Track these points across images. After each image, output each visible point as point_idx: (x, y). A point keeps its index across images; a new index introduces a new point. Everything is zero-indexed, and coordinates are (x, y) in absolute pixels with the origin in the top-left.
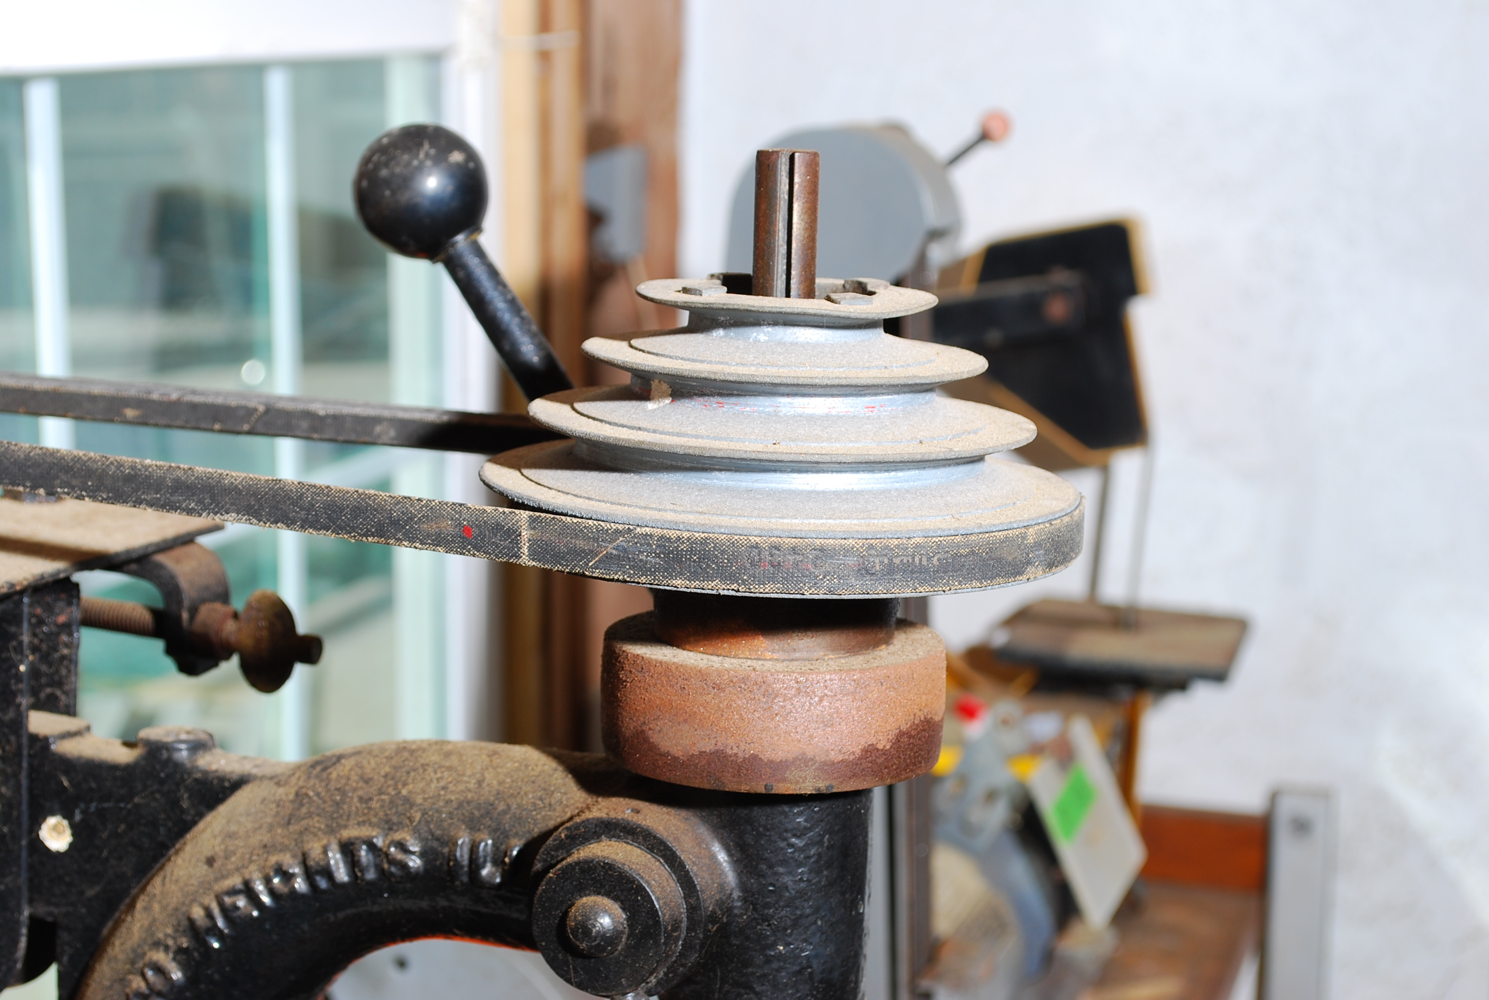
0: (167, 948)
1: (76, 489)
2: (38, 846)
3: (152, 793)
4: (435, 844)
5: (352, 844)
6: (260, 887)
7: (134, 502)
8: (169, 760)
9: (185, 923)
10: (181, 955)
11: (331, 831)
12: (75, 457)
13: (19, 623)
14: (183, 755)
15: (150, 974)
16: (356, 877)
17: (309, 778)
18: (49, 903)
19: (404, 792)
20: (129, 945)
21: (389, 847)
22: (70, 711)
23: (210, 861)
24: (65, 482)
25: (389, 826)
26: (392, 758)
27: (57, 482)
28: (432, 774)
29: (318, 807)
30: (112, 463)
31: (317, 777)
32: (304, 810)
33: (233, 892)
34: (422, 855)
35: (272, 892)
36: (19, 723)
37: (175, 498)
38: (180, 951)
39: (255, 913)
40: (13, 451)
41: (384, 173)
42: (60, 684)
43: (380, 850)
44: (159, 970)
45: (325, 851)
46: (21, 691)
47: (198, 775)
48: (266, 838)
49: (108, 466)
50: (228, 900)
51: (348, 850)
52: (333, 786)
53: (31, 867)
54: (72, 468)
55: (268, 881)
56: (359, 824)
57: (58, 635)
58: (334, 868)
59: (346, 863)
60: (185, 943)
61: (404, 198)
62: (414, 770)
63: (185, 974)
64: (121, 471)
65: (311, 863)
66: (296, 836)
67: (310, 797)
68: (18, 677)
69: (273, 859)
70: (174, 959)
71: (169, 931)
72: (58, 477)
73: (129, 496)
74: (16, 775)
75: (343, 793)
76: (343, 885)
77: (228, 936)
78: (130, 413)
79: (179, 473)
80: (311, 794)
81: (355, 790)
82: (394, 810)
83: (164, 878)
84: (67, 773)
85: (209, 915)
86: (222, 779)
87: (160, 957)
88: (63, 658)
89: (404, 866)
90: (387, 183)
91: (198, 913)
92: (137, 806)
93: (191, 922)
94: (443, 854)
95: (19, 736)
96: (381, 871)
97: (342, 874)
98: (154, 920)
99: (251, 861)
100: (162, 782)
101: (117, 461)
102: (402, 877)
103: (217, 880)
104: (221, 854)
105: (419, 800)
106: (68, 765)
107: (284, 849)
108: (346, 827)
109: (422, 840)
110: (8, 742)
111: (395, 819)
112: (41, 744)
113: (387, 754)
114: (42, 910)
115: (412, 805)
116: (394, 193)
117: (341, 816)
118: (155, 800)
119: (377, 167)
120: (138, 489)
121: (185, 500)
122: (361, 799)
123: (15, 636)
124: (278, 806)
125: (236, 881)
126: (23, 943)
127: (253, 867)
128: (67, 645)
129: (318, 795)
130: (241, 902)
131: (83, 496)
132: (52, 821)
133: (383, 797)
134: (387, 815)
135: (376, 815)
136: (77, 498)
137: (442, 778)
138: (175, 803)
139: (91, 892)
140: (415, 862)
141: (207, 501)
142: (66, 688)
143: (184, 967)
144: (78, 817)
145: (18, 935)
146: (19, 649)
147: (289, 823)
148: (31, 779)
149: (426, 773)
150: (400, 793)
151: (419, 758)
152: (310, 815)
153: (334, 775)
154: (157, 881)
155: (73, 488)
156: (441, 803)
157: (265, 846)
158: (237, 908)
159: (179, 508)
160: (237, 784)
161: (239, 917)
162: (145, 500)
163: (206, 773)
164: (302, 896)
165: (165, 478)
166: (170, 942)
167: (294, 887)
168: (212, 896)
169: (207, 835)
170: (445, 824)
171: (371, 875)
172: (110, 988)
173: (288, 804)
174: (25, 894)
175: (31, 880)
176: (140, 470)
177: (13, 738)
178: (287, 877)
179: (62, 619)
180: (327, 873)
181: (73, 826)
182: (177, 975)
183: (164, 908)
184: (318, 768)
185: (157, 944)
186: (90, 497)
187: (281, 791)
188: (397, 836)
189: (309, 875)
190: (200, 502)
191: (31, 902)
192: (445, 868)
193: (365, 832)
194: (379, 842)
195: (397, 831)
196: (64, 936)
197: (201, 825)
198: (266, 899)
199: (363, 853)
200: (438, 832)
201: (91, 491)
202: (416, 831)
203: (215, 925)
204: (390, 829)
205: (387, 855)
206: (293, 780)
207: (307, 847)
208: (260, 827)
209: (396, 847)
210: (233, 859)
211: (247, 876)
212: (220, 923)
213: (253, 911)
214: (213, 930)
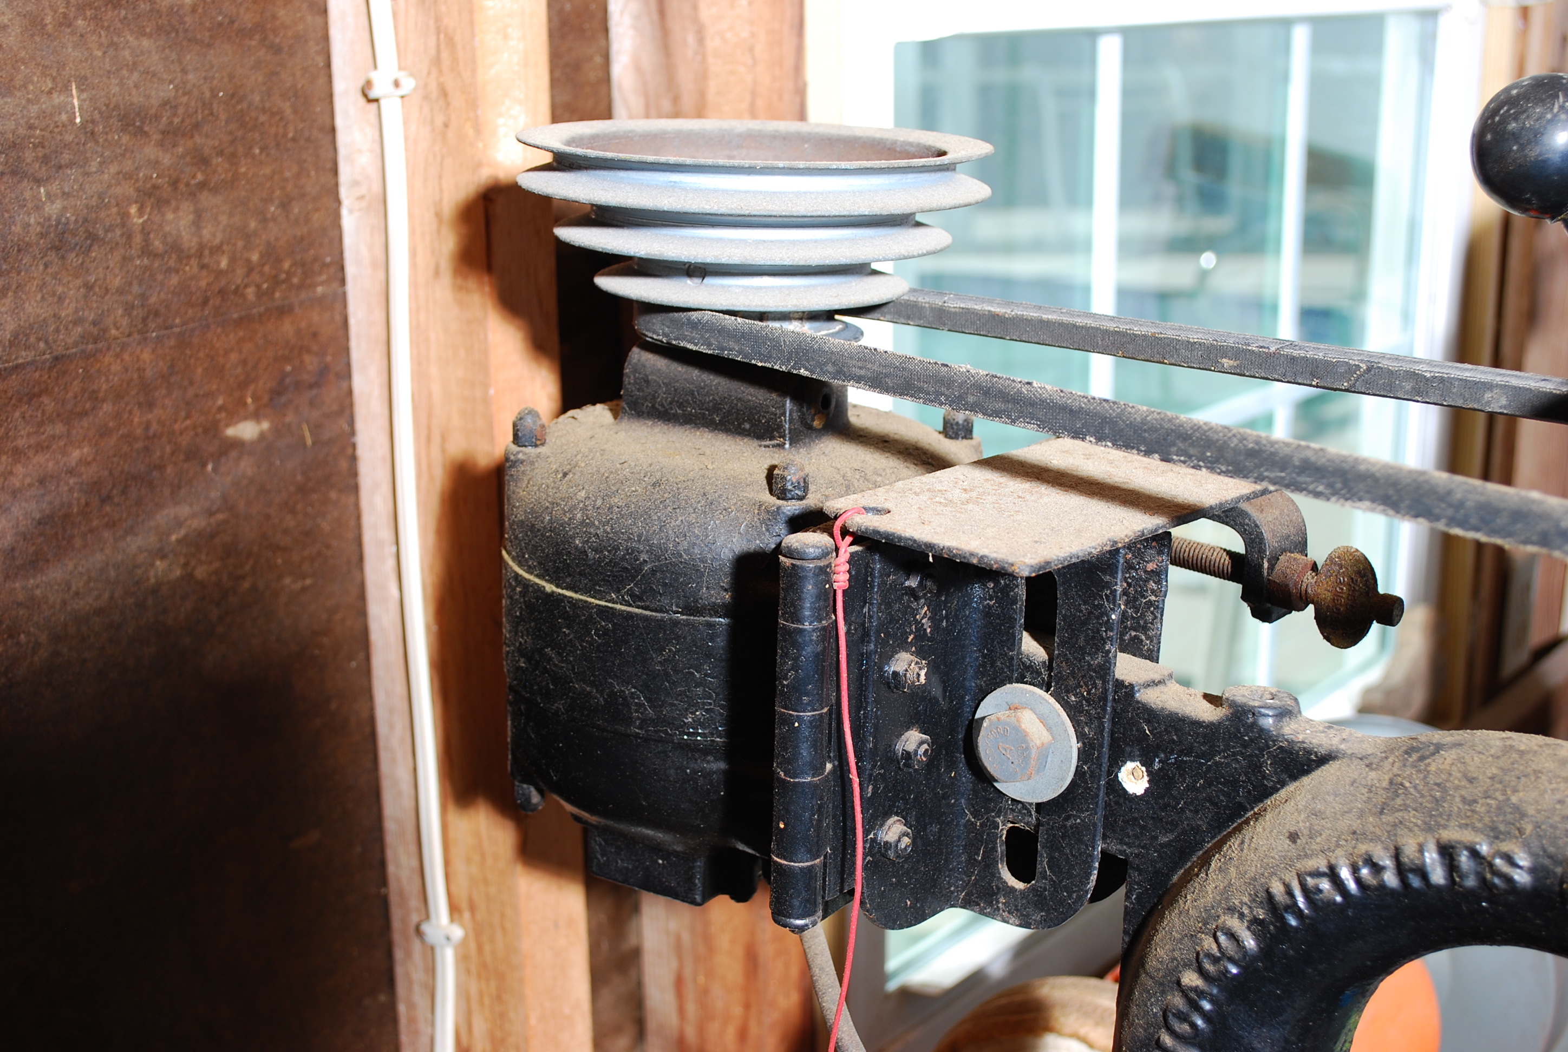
0: (1242, 916)
1: (1194, 458)
2: (1115, 787)
3: (1234, 754)
4: (1547, 862)
5: (1453, 847)
6: (1345, 874)
7: (1256, 478)
8: (1254, 724)
9: (1262, 894)
10: (1255, 923)
11: (1429, 829)
12: (1195, 425)
13: (1113, 574)
14: (1268, 722)
15: (1222, 938)
16: (1453, 882)
17: (1404, 765)
18: (1122, 842)
19: (1514, 799)
20: (1201, 903)
21: (1494, 857)
22: (1153, 656)
23: (1293, 837)
24: (1182, 450)
25: (1496, 835)
26: (1498, 758)
27: (1174, 449)
28: (1546, 784)
29: (1415, 801)
30: (1234, 435)
31: (1413, 766)
32: (1399, 801)
33: (1317, 874)
34: (1532, 871)
35: (1358, 881)
36: (1106, 669)
37: (1301, 479)
38: (1255, 921)
39: (1338, 899)
40: (1130, 413)
41: (1513, 126)
42: (1145, 629)
43: (1483, 858)
44: (1232, 936)
45: (1421, 850)
46: (1110, 639)
47: (1285, 744)
48: (1356, 825)
49: (1230, 438)
50: (1310, 881)
51: (1447, 852)
52: (1432, 779)
53: (1107, 805)
54: (1190, 437)
55: (1355, 870)
56: (1460, 826)
57: (1147, 581)
58: (1429, 869)
59: (1443, 864)
60: (1261, 914)
61: (1533, 153)
62: (1525, 776)
63: (1258, 945)
64: (1244, 445)
65: (1405, 860)
66: (1389, 828)
67: (1406, 788)
68: (1109, 626)
69: (1363, 848)
70: (1249, 928)
71: (1246, 899)
72: (1174, 445)
73: (1251, 471)
74: (1100, 718)
75: (1444, 790)
76: (1438, 888)
77: (1307, 917)
78: (1226, 362)
79: (1309, 454)
80: (1407, 784)
81: (1457, 788)
82: (1501, 818)
83: (1243, 842)
84: (1148, 722)
85: (1290, 893)
86: (1308, 752)
87: (1234, 923)
88: (1150, 603)
89: (1509, 880)
90: (1515, 136)
91: (1277, 889)
92: (1216, 763)
93: (1270, 896)
94: (1555, 873)
95: (1105, 682)
96: (1483, 881)
97: (1438, 876)
98: (1230, 884)
99: (1338, 846)
100: (1245, 745)
101: (1240, 434)
102: (1505, 891)
103: (1299, 858)
104: (1306, 832)
105: (1531, 811)
106: (1151, 714)
107: (1376, 839)
108: (1445, 827)
109: (1532, 854)
110: (1095, 687)
111: (1502, 827)
112: (1126, 691)
113: (1492, 751)
114: (1114, 847)
115: (1523, 815)
116: (1522, 147)
117: (1441, 815)
118: (1237, 761)
119: (1504, 121)
120: (1261, 465)
121: (1312, 483)
122: (1464, 800)
123: (1108, 585)
124: (1370, 791)
125: (1321, 864)
126: (1094, 877)
127: (1339, 852)
128: (1153, 592)
129: (1415, 787)
130: (1325, 885)
131: (1201, 467)
132: (1130, 765)
133: (1489, 801)
134: (1493, 822)
135: (1480, 820)
136: (1193, 467)
137: (1557, 789)
138: (1256, 767)
139: (1163, 839)
140: (1521, 878)
141: (1338, 486)
142: (1150, 633)
143: (1257, 936)
144: (1157, 766)
145: (1091, 867)
146: (1112, 598)
147: (1381, 812)
148: (1114, 723)
149: (1540, 781)
150: (1508, 799)
151: (1530, 763)
152: (1405, 808)
153: (1433, 768)
154: (1234, 842)
155: (1190, 457)
156: (1557, 819)
157: (1354, 833)
158: (1320, 891)
159: (1304, 489)
160: (1324, 760)
161: (1321, 900)
162: (1267, 477)
163: (1291, 742)
164: (1392, 892)
165: (1292, 457)
166: (1246, 911)
167: (1383, 881)
168: (1294, 874)
169: (1289, 807)
170: (1560, 842)
171: (1471, 882)
172: (1180, 941)
173: (1381, 792)
174: (1100, 830)
175: (1106, 817)
176: (1265, 446)
177: (1099, 682)
178: (1377, 869)
179: (1151, 567)
180: (1423, 873)
181: (1149, 773)
182: (1250, 943)
183: (1241, 875)
184: (1415, 756)
185: (1231, 910)
186: (1208, 468)
187: (1373, 774)
188: (1506, 847)
189: (1401, 870)
190: (1330, 486)
191: (1105, 837)
192: (1557, 888)
193: (1467, 836)
194: (1484, 849)
195: (1504, 840)
196: (1134, 875)
197: (1283, 793)
198: (1352, 886)
199: (1464, 859)
200: (1551, 850)
201: (1210, 462)
202: (1526, 845)
203: (1295, 903)
204: (1497, 838)
205: (1491, 865)
206: (1387, 765)
207: (1401, 841)
208: (1350, 811)
209: (1502, 858)
210: (1318, 840)
211: (1333, 861)
212: (1301, 901)
213: (1336, 895)
214: (1293, 907)
